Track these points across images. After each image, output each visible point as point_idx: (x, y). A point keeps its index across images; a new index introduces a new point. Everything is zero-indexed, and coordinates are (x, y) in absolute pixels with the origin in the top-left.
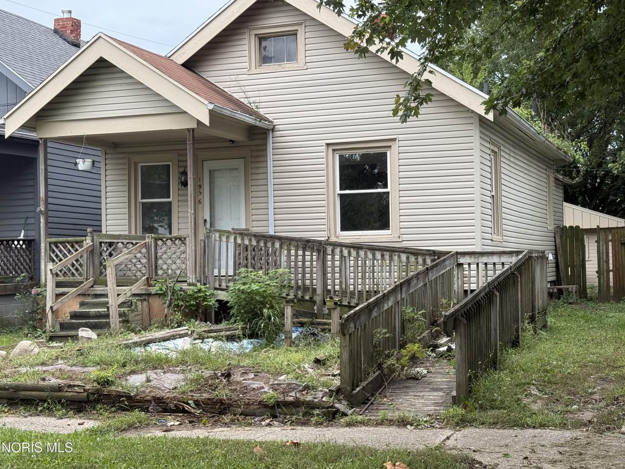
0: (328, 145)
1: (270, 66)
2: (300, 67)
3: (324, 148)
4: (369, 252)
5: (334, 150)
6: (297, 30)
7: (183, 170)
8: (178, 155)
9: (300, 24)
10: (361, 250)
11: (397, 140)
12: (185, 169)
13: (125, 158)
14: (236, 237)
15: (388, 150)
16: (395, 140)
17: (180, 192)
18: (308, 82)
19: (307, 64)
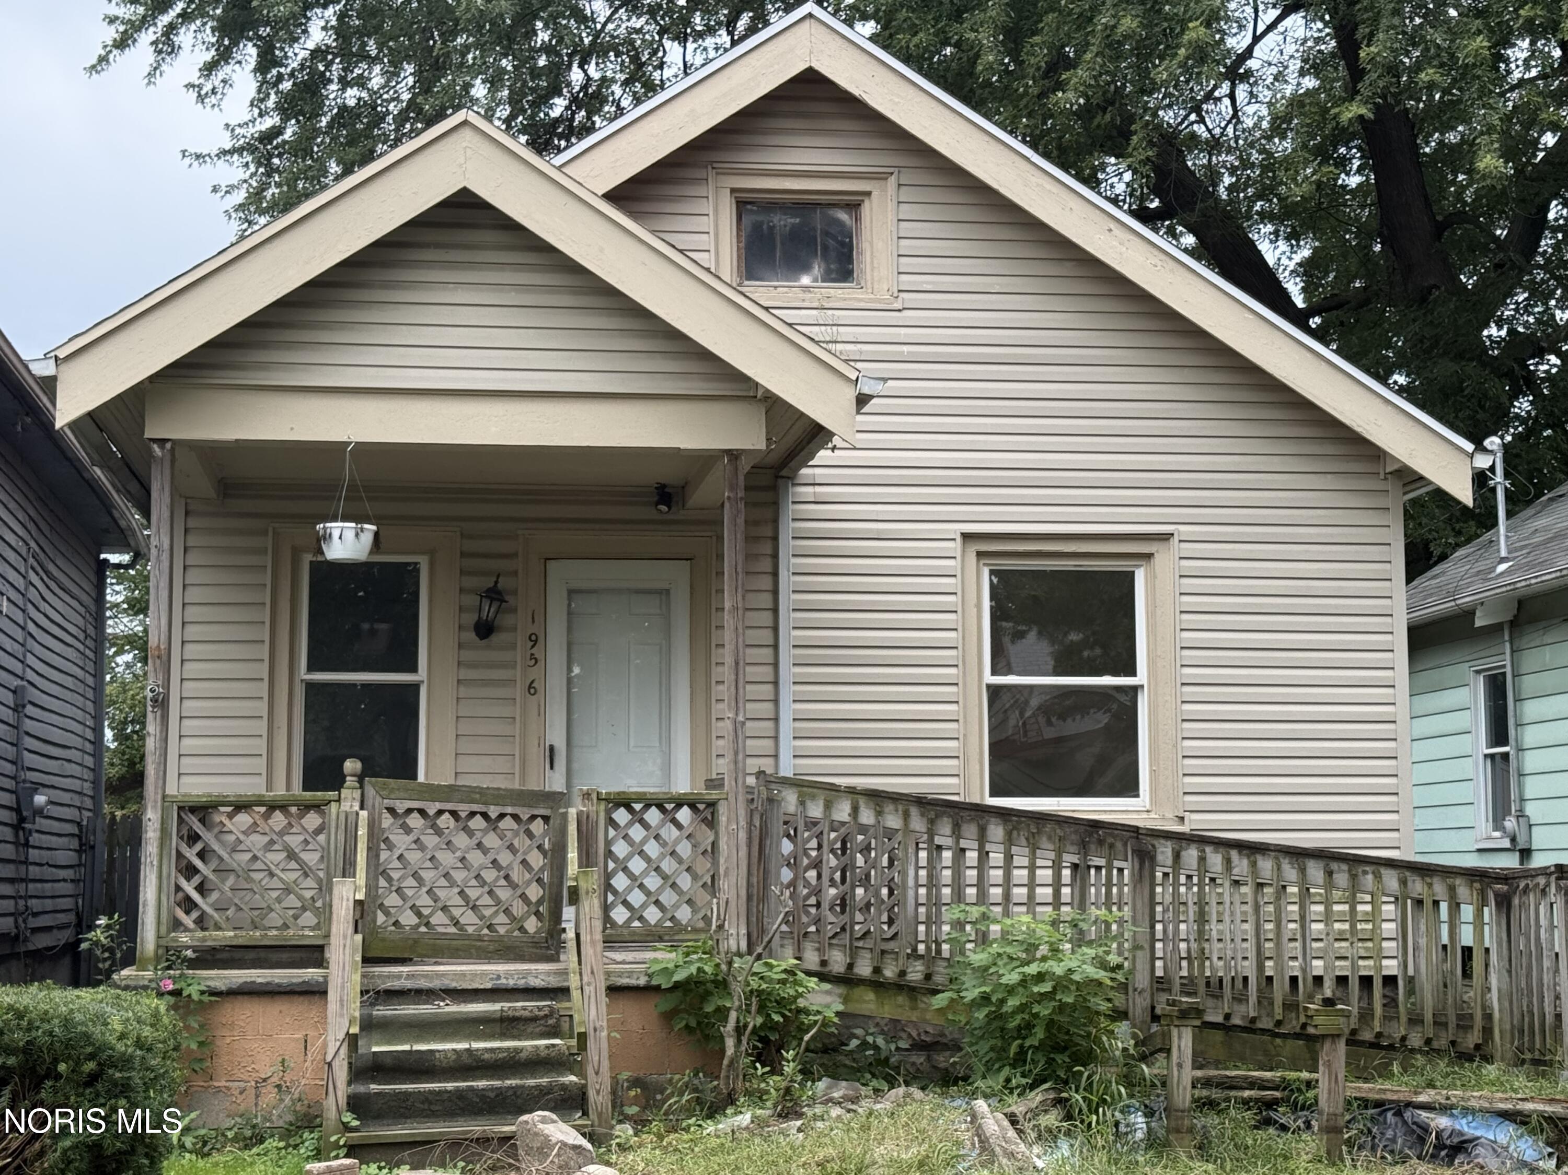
0: (967, 537)
1: (776, 287)
2: (879, 301)
3: (955, 547)
4: (1287, 861)
5: (980, 554)
6: (868, 194)
7: (492, 585)
8: (462, 535)
9: (882, 177)
10: (1264, 855)
11: (1176, 538)
12: (496, 582)
13: (265, 533)
14: (857, 802)
15: (1139, 566)
16: (1166, 537)
17: (467, 655)
18: (905, 348)
19: (902, 295)
